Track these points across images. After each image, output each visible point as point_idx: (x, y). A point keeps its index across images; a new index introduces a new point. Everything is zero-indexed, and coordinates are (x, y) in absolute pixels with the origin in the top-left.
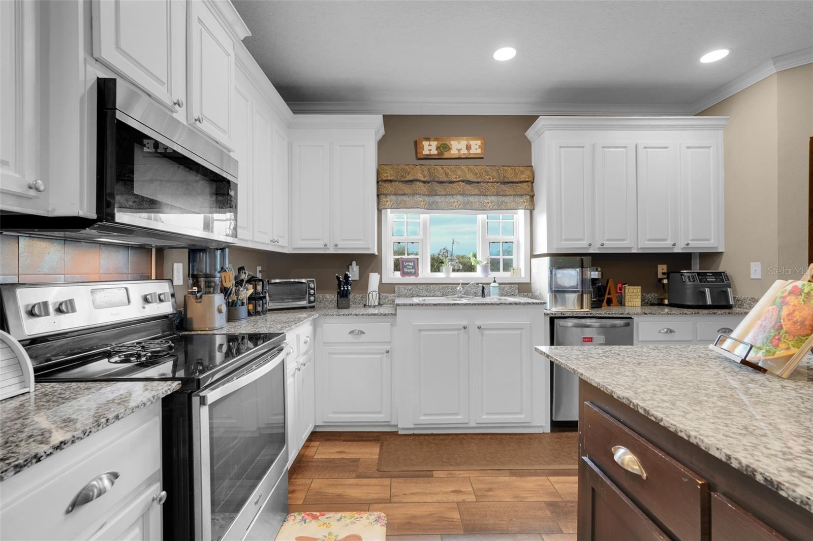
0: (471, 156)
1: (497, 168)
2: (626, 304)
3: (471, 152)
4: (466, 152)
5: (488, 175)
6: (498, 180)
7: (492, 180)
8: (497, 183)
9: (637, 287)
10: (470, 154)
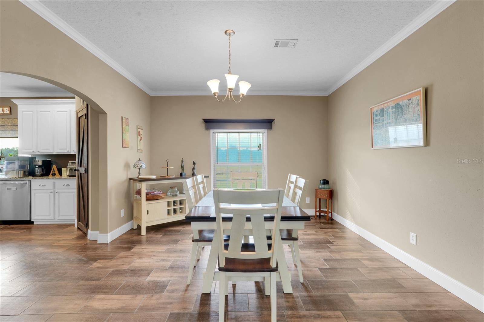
0: (5, 114)
1: (11, 119)
2: (63, 175)
3: (5, 112)
4: (2, 112)
5: (8, 122)
6: (12, 124)
7: (9, 125)
8: (12, 125)
9: (65, 168)
10: (4, 113)
